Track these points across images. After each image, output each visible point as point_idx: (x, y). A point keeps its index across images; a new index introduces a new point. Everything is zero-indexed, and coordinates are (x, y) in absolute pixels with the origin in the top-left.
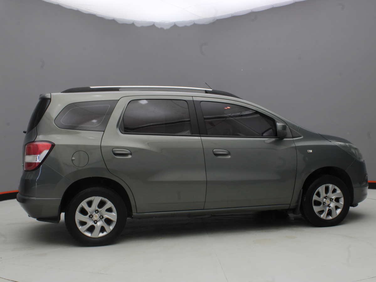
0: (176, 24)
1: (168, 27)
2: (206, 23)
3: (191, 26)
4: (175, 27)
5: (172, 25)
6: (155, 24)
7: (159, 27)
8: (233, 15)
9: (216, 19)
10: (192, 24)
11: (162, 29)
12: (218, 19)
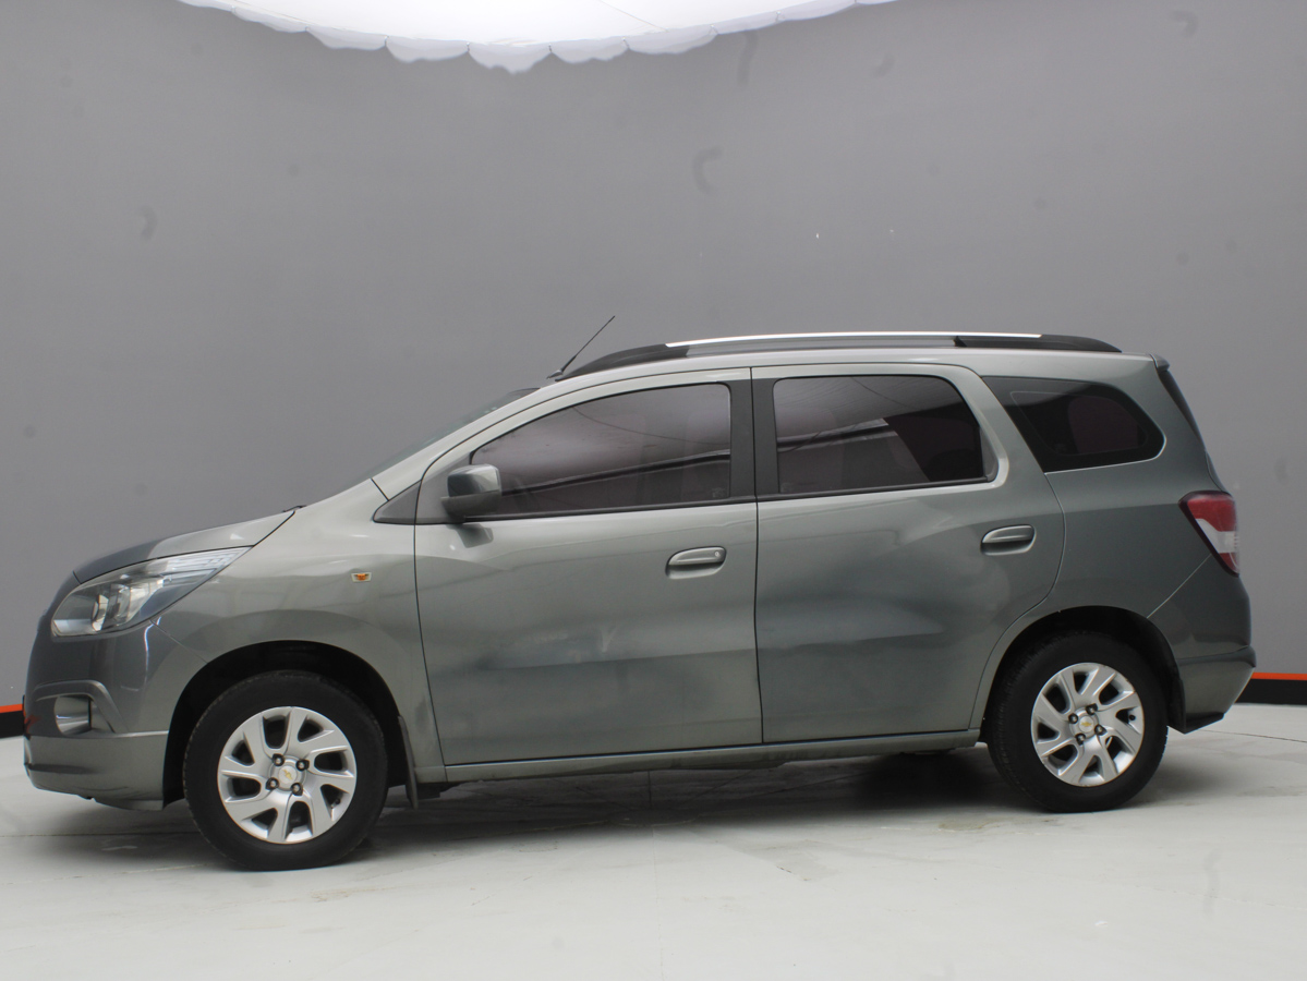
0: (555, 52)
1: (524, 65)
2: (675, 51)
3: (617, 60)
4: (551, 64)
5: (540, 57)
6: (471, 53)
7: (489, 63)
8: (781, 19)
9: (714, 34)
10: (619, 52)
11: (500, 72)
12: (721, 32)
